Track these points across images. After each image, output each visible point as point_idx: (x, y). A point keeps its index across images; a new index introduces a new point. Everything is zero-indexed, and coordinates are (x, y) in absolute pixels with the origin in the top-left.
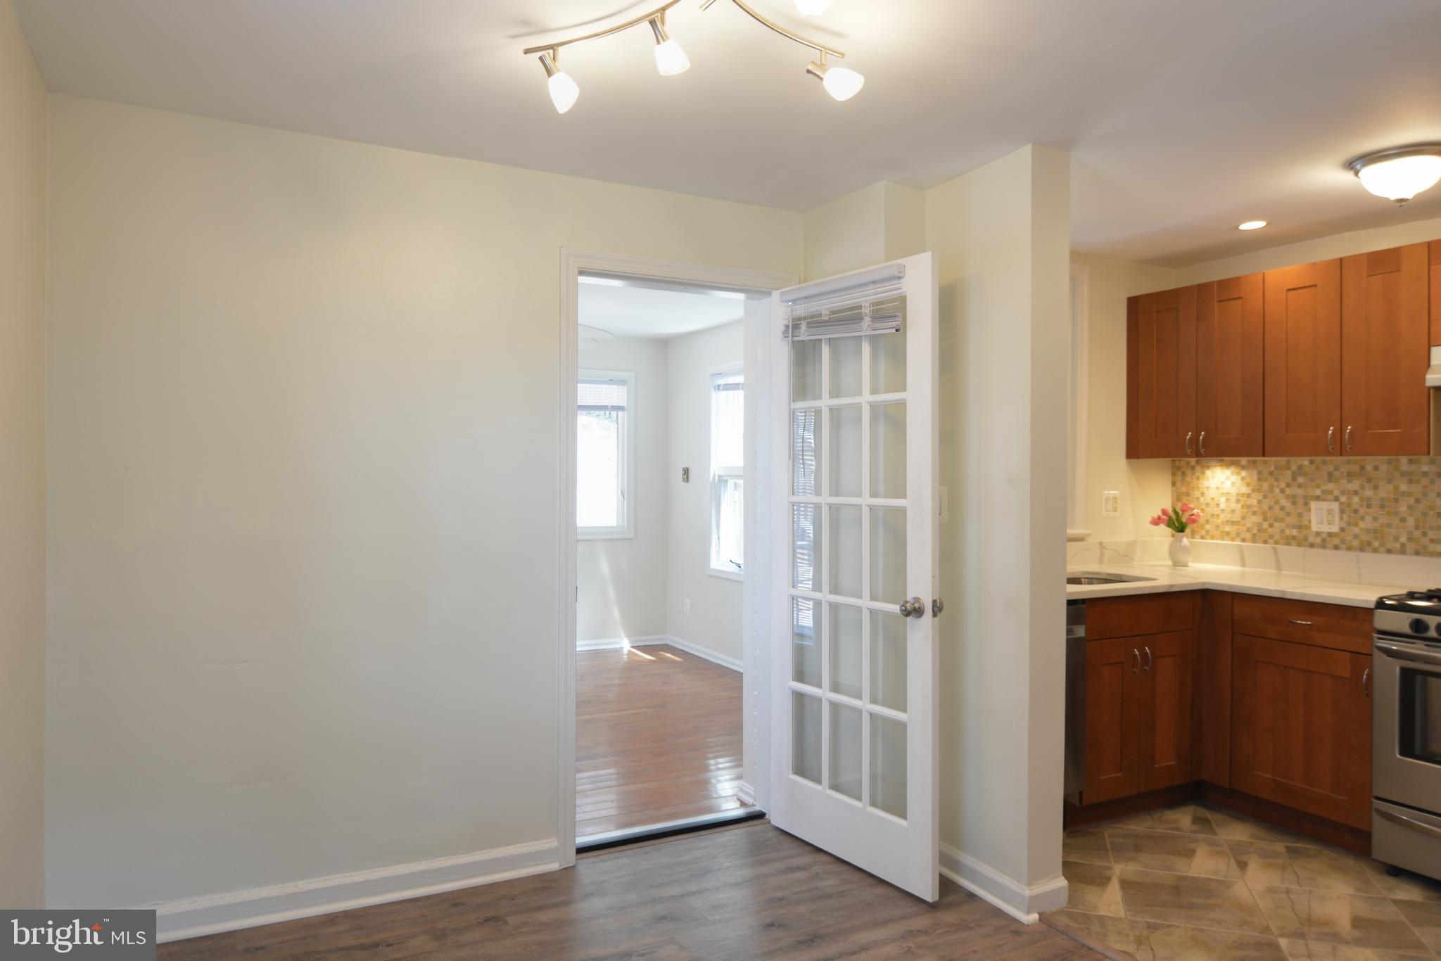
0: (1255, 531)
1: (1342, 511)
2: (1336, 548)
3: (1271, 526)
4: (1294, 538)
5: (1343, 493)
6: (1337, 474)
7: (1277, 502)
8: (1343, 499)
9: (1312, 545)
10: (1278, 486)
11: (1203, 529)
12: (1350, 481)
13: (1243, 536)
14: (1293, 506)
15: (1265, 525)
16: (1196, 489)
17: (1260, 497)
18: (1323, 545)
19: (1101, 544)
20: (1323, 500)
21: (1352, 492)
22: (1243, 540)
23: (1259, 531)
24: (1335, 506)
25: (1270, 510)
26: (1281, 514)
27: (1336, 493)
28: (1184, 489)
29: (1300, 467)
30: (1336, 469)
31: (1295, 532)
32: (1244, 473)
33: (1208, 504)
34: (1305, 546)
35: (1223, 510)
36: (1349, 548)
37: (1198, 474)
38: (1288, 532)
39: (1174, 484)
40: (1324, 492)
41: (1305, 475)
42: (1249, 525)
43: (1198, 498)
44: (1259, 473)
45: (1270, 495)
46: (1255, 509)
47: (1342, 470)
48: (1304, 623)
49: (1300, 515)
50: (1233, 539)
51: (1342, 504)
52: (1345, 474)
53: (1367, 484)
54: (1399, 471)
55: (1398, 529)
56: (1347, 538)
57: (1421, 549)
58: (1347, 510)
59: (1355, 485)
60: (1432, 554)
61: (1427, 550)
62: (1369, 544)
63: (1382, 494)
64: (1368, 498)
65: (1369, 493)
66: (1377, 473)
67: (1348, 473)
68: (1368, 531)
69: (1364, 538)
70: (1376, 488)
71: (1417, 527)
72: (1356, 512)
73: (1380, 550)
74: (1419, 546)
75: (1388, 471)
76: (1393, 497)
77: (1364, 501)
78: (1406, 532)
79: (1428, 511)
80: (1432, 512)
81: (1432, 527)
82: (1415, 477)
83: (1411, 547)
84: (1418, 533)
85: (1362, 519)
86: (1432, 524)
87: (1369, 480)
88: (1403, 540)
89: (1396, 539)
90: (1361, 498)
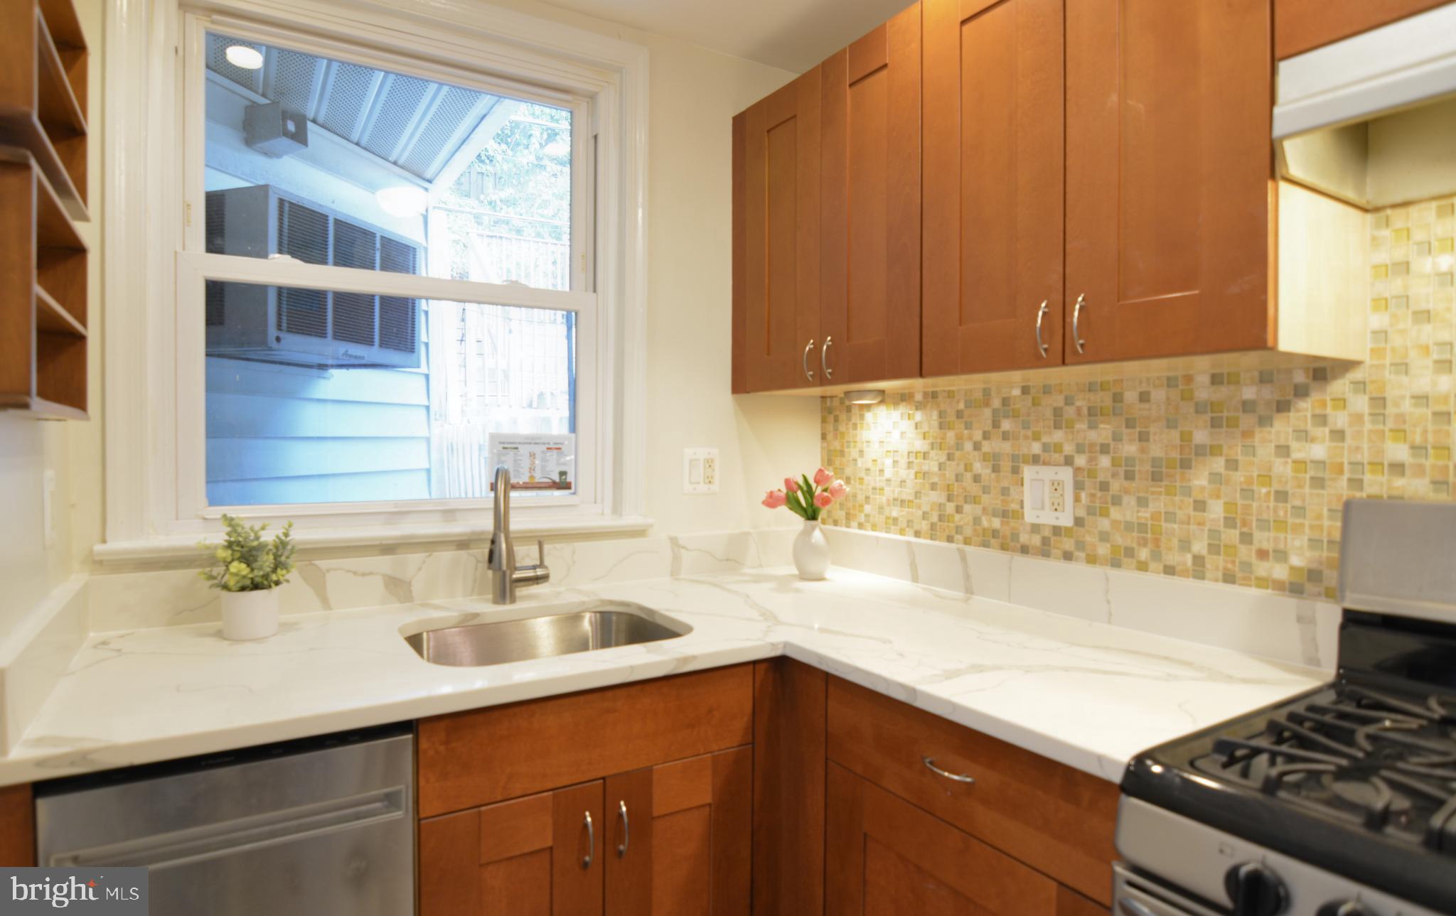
0: (935, 518)
1: (1078, 486)
2: (1068, 556)
3: (959, 510)
4: (995, 533)
5: (1080, 449)
6: (1070, 412)
7: (968, 467)
8: (1081, 461)
9: (1025, 550)
10: (970, 438)
11: (861, 511)
12: (1092, 426)
13: (917, 527)
14: (993, 475)
15: (950, 507)
16: (852, 444)
17: (943, 458)
18: (1045, 551)
19: (674, 541)
20: (1045, 463)
21: (1098, 448)
22: (917, 534)
23: (941, 518)
24: (1066, 474)
25: (957, 481)
26: (974, 489)
27: (1068, 449)
28: (836, 445)
29: (1005, 401)
30: (1069, 401)
31: (996, 523)
32: (919, 416)
33: (868, 470)
34: (1014, 550)
35: (888, 480)
36: (1092, 559)
37: (855, 419)
38: (985, 523)
39: (824, 437)
40: (1046, 447)
41: (1015, 415)
42: (926, 508)
43: (855, 460)
44: (941, 415)
45: (957, 454)
46: (936, 479)
47: (1078, 403)
48: (956, 777)
49: (1005, 492)
50: (902, 532)
52: (1085, 411)
53: (1125, 431)
54: (1191, 399)
55: (1189, 524)
56: (1088, 538)
57: (1237, 569)
58: (1088, 482)
59: (1103, 433)
60: (1262, 583)
61: (1251, 572)
62: (1130, 552)
63: (1156, 450)
64: (1127, 459)
65: (1130, 449)
66: (1147, 406)
67: (1089, 409)
68: (1129, 526)
69: (1119, 539)
70: (1143, 437)
71: (1230, 522)
72: (1104, 487)
73: (1152, 566)
74: (1233, 562)
75: (1168, 399)
76: (1179, 456)
77: (1120, 466)
78: (1206, 532)
79: (1255, 488)
80: (1264, 490)
81: (1264, 525)
82: (1225, 414)
83: (1216, 563)
84: (1232, 535)
85: (1117, 501)
86: (1265, 516)
87: (1130, 424)
88: (1200, 547)
89: (1185, 545)
90: (1113, 459)
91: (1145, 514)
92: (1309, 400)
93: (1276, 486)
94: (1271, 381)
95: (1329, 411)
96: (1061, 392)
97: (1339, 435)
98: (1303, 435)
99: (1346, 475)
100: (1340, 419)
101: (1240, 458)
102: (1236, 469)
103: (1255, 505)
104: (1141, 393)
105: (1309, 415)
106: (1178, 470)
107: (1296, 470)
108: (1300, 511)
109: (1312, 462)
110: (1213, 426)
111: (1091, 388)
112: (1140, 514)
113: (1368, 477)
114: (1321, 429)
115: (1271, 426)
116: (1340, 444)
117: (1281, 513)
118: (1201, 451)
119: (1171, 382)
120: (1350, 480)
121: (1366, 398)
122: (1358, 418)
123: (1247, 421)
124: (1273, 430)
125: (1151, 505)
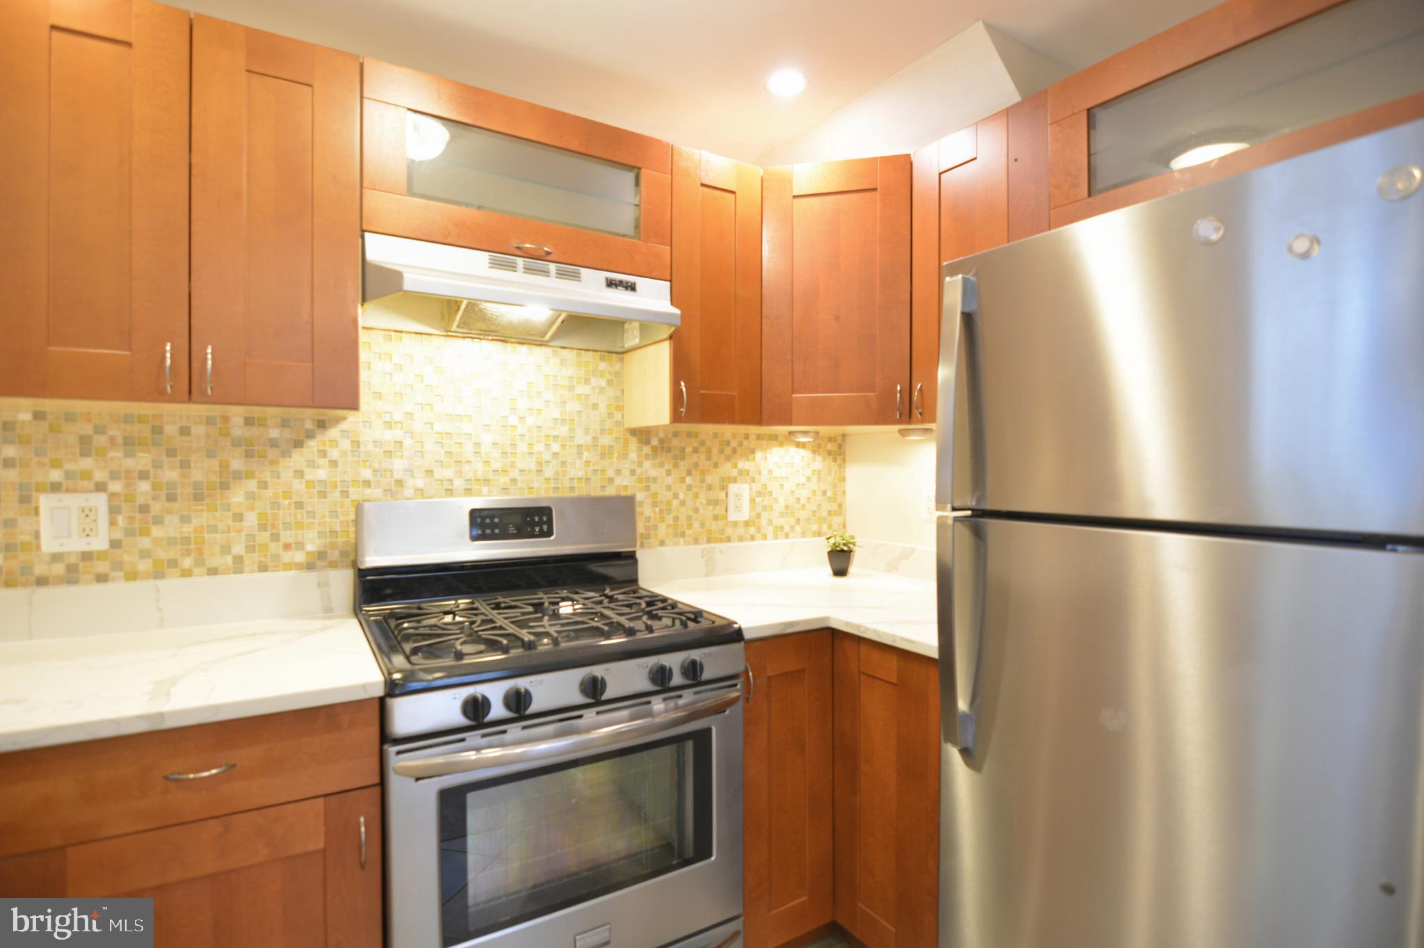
1: (114, 511)
2: (102, 578)
5: (114, 476)
6: (101, 440)
8: (115, 487)
9: (41, 582)
12: (129, 455)
18: (70, 579)
20: (68, 491)
21: (136, 475)
24: (100, 502)
27: (99, 476)
34: (26, 585)
36: (132, 576)
40: (70, 475)
41: (23, 441)
47: (112, 433)
49: (9, 524)
51: (112, 496)
52: (120, 440)
53: (165, 459)
54: (228, 435)
55: (229, 532)
56: (126, 558)
57: (269, 560)
58: (124, 507)
59: (143, 460)
60: (288, 567)
61: (279, 561)
62: (173, 563)
63: (197, 475)
64: (168, 483)
65: (171, 474)
66: (187, 438)
67: (125, 438)
68: (171, 542)
69: (162, 554)
70: (185, 465)
71: (262, 527)
72: (144, 509)
73: (196, 571)
74: (266, 556)
75: (208, 434)
76: (218, 480)
77: (161, 490)
78: (244, 538)
79: (281, 500)
80: (287, 502)
81: (287, 526)
82: (256, 448)
83: (251, 560)
84: (264, 537)
85: (158, 521)
86: (288, 520)
87: (171, 453)
88: (238, 549)
89: (226, 549)
90: (153, 484)
91: (188, 529)
92: (315, 440)
93: (295, 499)
94: (289, 426)
95: (327, 448)
96: (89, 420)
97: (334, 463)
98: (312, 464)
99: (339, 490)
100: (334, 454)
101: (268, 479)
102: (266, 488)
103: (281, 512)
104: (181, 428)
105: (315, 449)
106: (219, 491)
107: (307, 487)
108: (311, 514)
109: (318, 481)
110: (246, 457)
111: (128, 419)
112: (184, 529)
113: (351, 490)
114: (324, 459)
115: (290, 457)
116: (334, 469)
117: (299, 516)
118: (238, 476)
119: (210, 421)
120: (341, 491)
121: (349, 440)
122: (344, 453)
123: (272, 453)
124: (292, 460)
125: (194, 521)
